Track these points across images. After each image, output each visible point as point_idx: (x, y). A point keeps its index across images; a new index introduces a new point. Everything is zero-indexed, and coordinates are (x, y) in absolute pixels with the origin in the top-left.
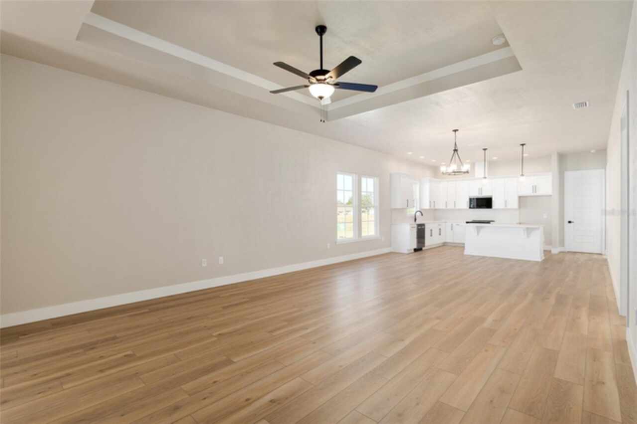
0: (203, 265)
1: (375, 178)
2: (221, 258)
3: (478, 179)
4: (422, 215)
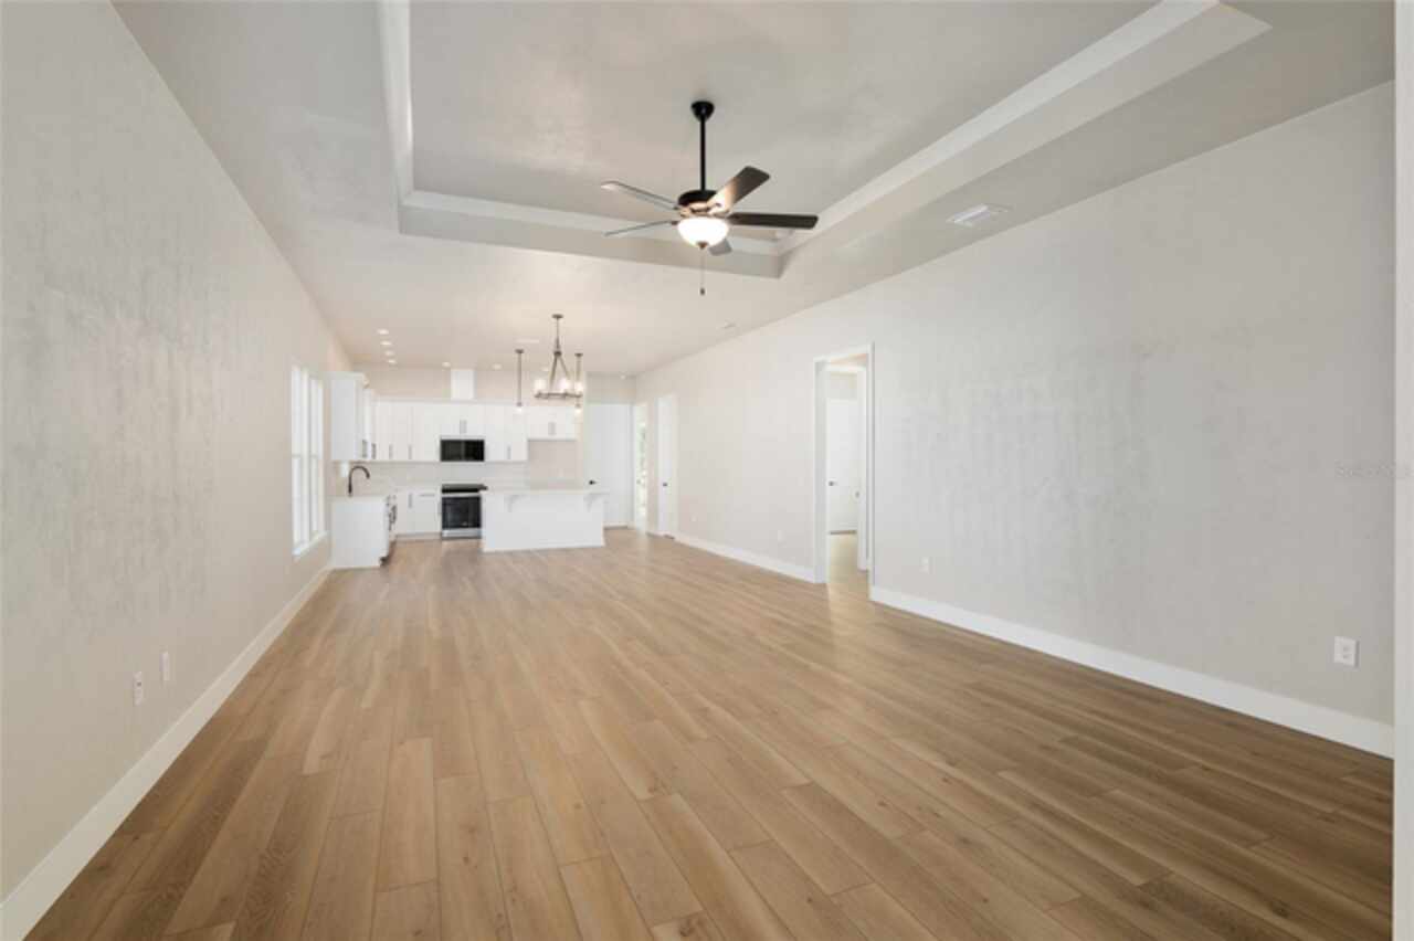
3: (458, 402)
4: (368, 476)
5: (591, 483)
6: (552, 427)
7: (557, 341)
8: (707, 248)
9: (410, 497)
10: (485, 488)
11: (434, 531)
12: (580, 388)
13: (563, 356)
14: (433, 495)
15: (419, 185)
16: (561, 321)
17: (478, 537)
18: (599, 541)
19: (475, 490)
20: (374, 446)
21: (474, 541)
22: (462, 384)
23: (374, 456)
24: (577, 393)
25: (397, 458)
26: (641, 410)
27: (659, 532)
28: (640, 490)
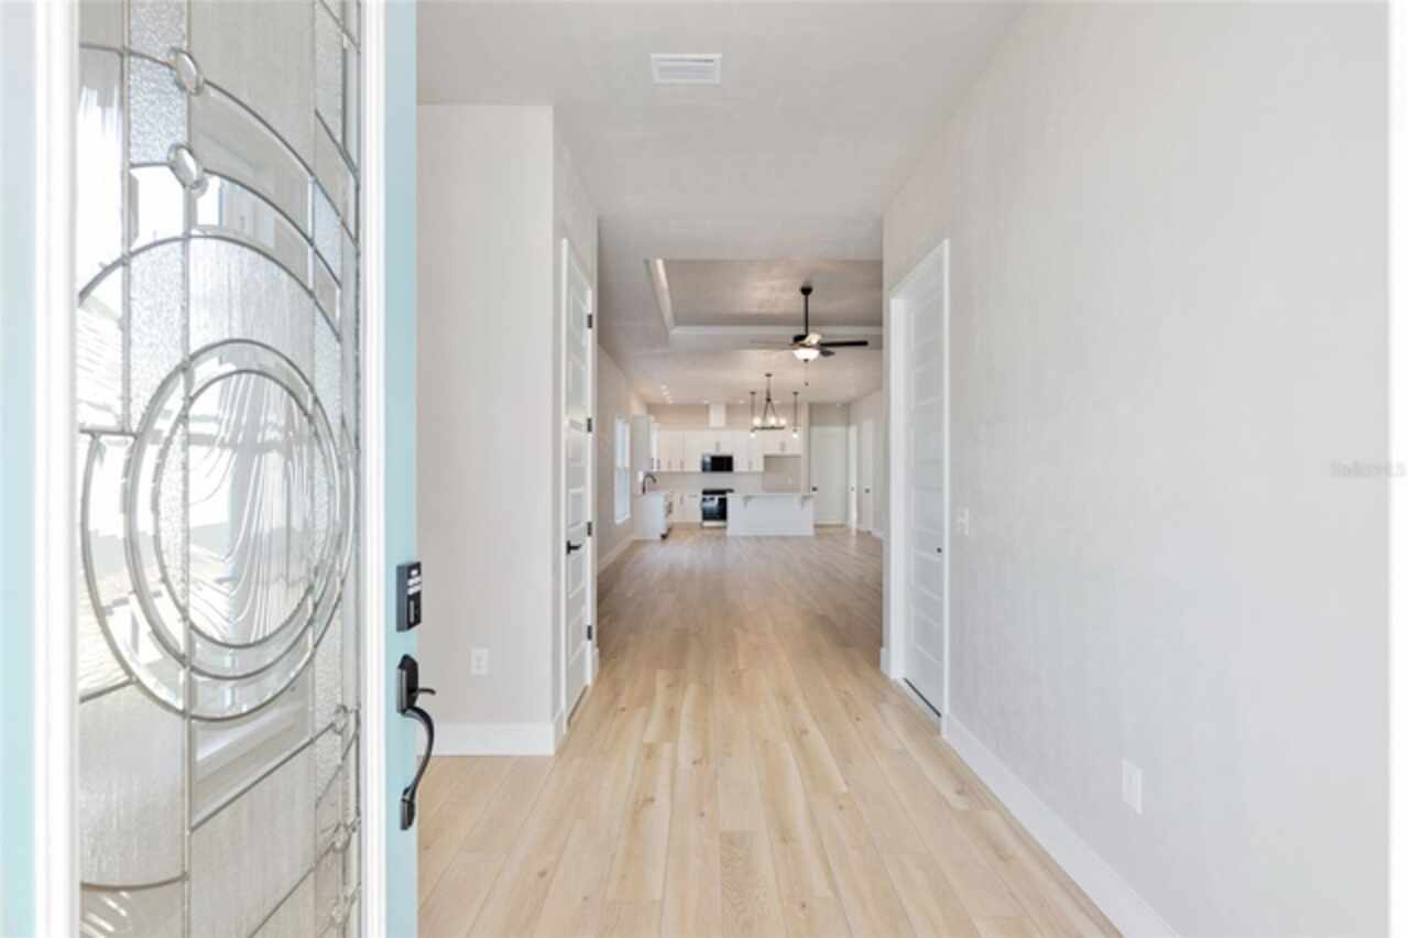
3: (714, 429)
4: (656, 483)
5: (815, 489)
6: (783, 446)
7: (769, 391)
9: (682, 497)
10: (731, 491)
11: (697, 522)
12: (783, 422)
13: (772, 401)
14: (696, 496)
15: (679, 320)
16: (772, 378)
17: (725, 527)
18: (810, 531)
19: (723, 492)
20: (659, 462)
21: (723, 530)
22: (717, 417)
23: (659, 467)
25: (674, 469)
26: (853, 430)
27: (863, 529)
28: (854, 495)
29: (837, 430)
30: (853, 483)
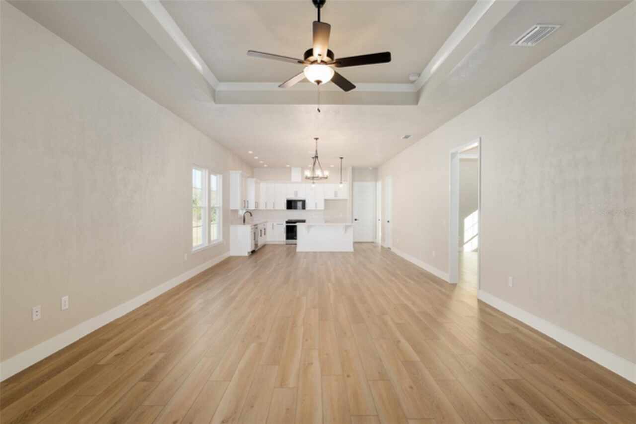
0: (35, 318)
1: (218, 176)
2: (65, 298)
3: (294, 182)
4: (252, 215)
5: (356, 220)
6: (335, 193)
7: (316, 151)
8: (321, 84)
9: (273, 225)
10: (303, 221)
11: (282, 240)
12: (327, 173)
13: (319, 158)
14: (282, 224)
18: (351, 249)
20: (256, 203)
21: (295, 246)
22: (296, 175)
23: (256, 206)
24: (326, 176)
25: (268, 208)
26: (379, 184)
27: (386, 246)
28: (379, 224)
29: (369, 184)
30: (379, 217)
